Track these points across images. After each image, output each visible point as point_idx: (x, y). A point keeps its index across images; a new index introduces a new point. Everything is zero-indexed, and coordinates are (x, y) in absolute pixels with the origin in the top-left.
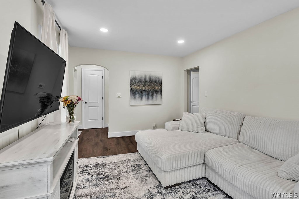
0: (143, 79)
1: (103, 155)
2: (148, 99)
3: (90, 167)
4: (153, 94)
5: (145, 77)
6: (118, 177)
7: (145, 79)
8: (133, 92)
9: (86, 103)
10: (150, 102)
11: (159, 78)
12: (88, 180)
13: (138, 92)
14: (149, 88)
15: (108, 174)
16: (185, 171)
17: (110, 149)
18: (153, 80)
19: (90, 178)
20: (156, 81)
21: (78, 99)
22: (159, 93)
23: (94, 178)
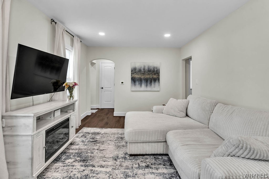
0: (142, 69)
1: (102, 127)
2: (147, 86)
3: (89, 133)
4: (151, 82)
5: (144, 67)
6: (103, 143)
7: (144, 69)
8: (134, 80)
9: (102, 88)
10: (149, 88)
11: (156, 68)
12: (83, 141)
13: (138, 80)
14: (147, 76)
15: (97, 139)
16: (148, 145)
17: (109, 124)
18: (151, 70)
19: (85, 140)
20: (154, 70)
21: (74, 84)
22: (157, 81)
23: (87, 141)
